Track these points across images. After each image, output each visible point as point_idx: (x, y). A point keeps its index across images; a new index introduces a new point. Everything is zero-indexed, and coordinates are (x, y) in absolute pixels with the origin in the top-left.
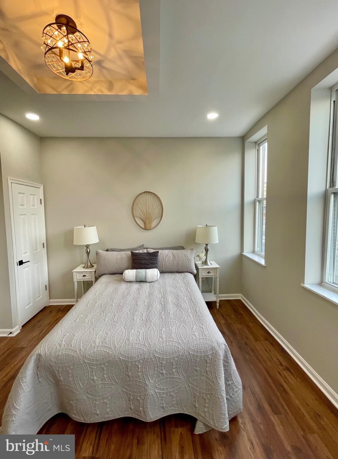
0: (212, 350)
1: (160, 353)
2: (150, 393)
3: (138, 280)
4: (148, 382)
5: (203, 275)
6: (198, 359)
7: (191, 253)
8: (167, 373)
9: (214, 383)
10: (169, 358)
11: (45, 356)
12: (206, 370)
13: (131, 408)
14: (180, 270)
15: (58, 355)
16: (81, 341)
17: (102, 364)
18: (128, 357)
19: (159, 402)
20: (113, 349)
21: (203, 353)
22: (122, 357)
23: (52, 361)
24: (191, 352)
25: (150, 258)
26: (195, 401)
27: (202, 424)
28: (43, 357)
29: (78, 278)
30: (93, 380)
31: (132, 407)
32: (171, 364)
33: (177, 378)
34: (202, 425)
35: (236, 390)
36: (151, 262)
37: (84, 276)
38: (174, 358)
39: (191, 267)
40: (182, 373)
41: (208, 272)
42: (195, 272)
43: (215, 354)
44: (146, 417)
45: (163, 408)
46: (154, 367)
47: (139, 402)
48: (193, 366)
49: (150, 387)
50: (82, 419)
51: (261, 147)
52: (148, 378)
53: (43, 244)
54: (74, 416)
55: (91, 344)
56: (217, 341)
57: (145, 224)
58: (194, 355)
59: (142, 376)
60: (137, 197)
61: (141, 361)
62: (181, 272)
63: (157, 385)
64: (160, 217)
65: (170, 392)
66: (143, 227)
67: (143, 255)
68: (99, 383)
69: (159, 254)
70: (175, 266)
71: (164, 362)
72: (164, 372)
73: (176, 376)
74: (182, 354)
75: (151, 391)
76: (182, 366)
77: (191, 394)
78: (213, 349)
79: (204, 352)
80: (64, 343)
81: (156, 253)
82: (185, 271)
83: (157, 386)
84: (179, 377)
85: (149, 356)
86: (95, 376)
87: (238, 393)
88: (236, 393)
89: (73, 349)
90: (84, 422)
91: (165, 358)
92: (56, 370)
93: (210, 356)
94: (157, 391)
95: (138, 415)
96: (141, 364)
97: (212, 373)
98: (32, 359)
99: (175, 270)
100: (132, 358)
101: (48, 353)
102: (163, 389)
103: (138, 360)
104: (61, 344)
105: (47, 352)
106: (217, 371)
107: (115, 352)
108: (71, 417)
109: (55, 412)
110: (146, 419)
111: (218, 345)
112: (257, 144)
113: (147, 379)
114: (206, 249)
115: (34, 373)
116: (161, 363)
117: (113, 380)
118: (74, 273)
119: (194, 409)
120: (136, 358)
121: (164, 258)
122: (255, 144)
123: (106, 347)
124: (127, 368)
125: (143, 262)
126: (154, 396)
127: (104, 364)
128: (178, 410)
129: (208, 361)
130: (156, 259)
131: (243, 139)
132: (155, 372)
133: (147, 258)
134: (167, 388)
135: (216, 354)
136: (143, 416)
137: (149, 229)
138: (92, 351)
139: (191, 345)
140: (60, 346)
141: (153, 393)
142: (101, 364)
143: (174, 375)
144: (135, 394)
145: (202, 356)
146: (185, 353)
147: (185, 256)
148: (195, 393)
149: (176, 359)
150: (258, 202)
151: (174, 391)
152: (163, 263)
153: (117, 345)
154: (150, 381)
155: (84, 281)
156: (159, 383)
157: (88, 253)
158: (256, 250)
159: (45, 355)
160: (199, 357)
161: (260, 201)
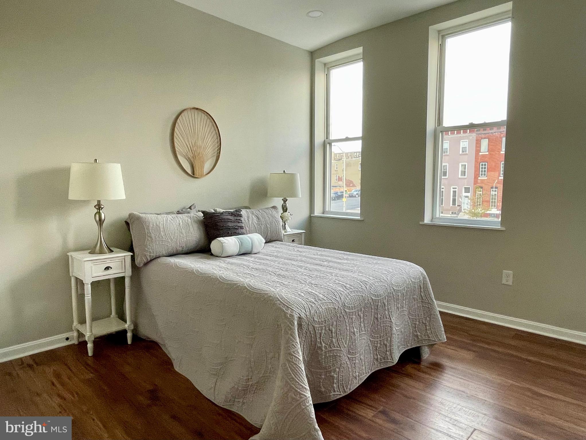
2: (394, 331)
4: (392, 320)
12: (421, 296)
13: (377, 360)
15: (320, 312)
26: (416, 331)
28: (304, 319)
29: (93, 275)
37: (107, 268)
41: (293, 241)
44: (393, 360)
47: (386, 345)
49: (394, 325)
52: (392, 315)
54: (332, 393)
57: (192, 167)
60: (179, 115)
64: (216, 157)
66: (191, 173)
68: (358, 335)
81: (239, 212)
86: (354, 328)
97: (426, 296)
112: (327, 67)
114: (285, 209)
119: (416, 339)
122: (324, 66)
126: (395, 334)
129: (422, 286)
131: (312, 55)
136: (390, 361)
137: (200, 176)
144: (381, 339)
147: (272, 216)
148: (415, 324)
150: (328, 145)
157: (101, 223)
158: (327, 210)
160: (417, 283)
161: (330, 144)
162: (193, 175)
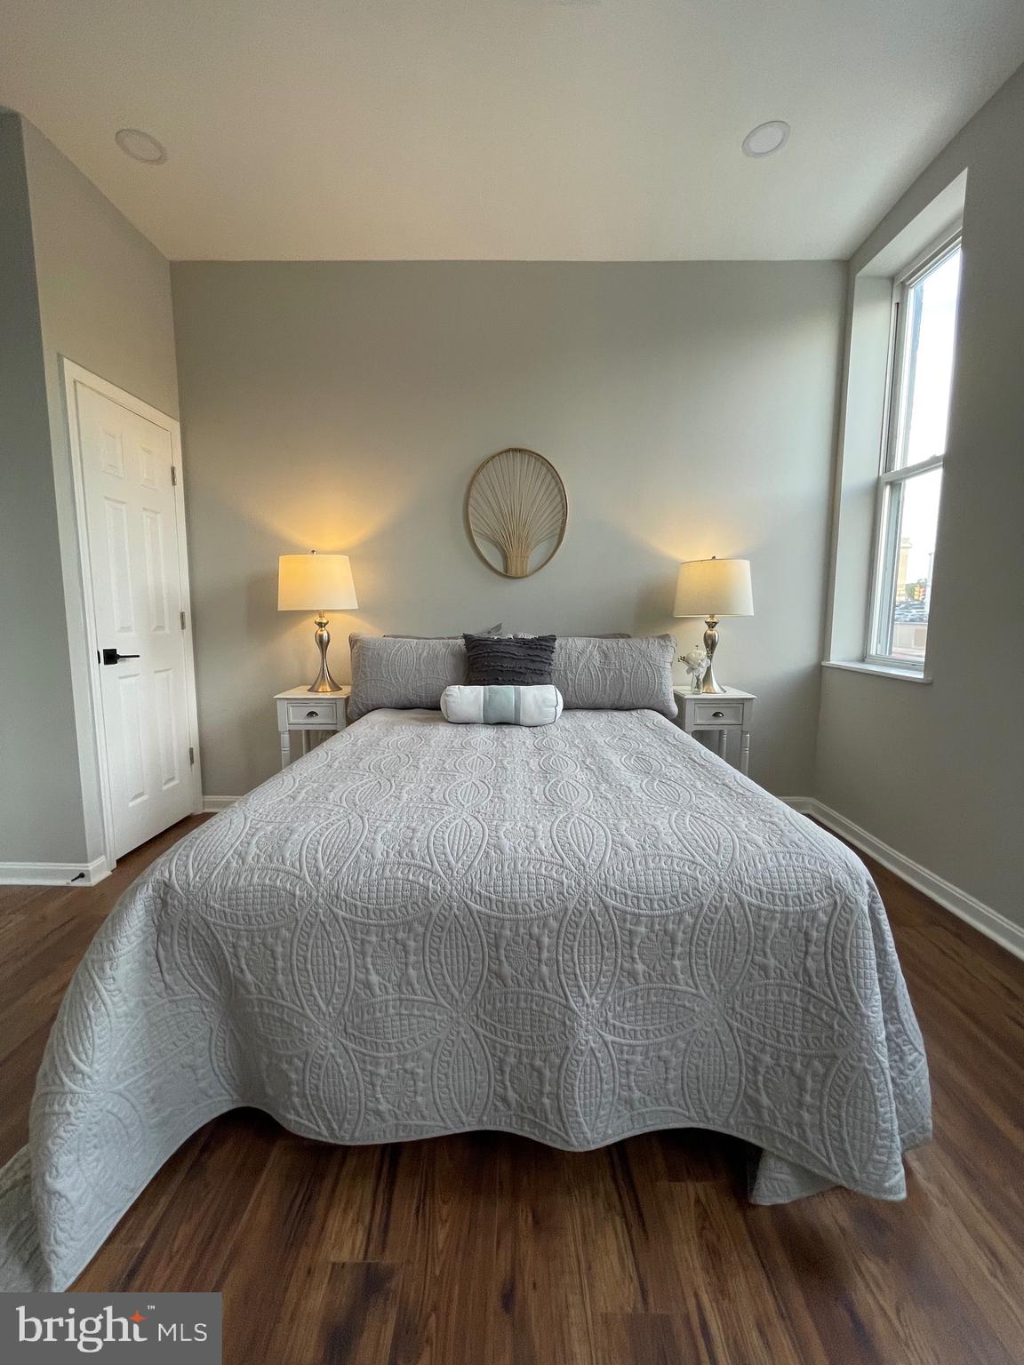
0: (828, 894)
1: (626, 895)
2: (584, 1042)
3: (494, 719)
4: (575, 1002)
5: (698, 722)
6: (776, 925)
7: (662, 646)
8: (649, 975)
9: (842, 1014)
10: (661, 916)
11: (187, 892)
12: (806, 970)
13: (504, 1100)
14: (627, 699)
15: (236, 890)
16: (320, 848)
17: (401, 928)
18: (500, 905)
19: (617, 1080)
20: (442, 873)
21: (794, 902)
22: (476, 902)
23: (213, 908)
24: (746, 898)
25: (529, 655)
26: (755, 1083)
27: (786, 1169)
28: (178, 893)
29: (292, 720)
30: (368, 985)
31: (512, 1095)
32: (668, 939)
33: (685, 992)
34: (787, 1174)
35: (910, 1059)
36: (532, 666)
37: (311, 714)
38: (681, 914)
39: (661, 690)
40: (709, 977)
41: (716, 715)
42: (675, 709)
43: (842, 906)
44: (567, 1134)
45: (629, 1103)
46: (602, 945)
47: (540, 1074)
48: (752, 950)
49: (584, 1023)
50: (325, 1132)
51: (911, 293)
52: (579, 987)
53: (182, 615)
54: (292, 1116)
55: (358, 857)
56: (844, 865)
57: (505, 558)
58: (760, 908)
59: (555, 977)
60: (483, 466)
61: (553, 924)
62: (627, 706)
63: (610, 1015)
64: (557, 536)
65: (659, 1047)
66: (500, 568)
67: (506, 645)
68: (390, 997)
69: (557, 644)
70: (608, 688)
71: (642, 929)
72: (640, 967)
73: (685, 988)
74: (711, 903)
75: (587, 1036)
76: (708, 950)
77: (740, 1060)
78: (831, 888)
79: (799, 898)
80: (253, 850)
81: (546, 641)
82: (642, 704)
83: (611, 1021)
84: (694, 991)
85: (583, 904)
86: (372, 971)
87: (918, 1069)
88: (910, 1070)
89: (288, 868)
90: (331, 1141)
91: (647, 916)
92: (226, 943)
93: (821, 914)
94: (609, 1038)
95: (534, 1124)
96: (551, 932)
97: (828, 977)
98: (137, 898)
99: (607, 701)
100: (515, 907)
101: (197, 879)
102: (632, 1032)
103: (538, 918)
104: (246, 853)
105: (195, 877)
106: (853, 972)
107: (451, 884)
108: (281, 1122)
109: (222, 1102)
110: (567, 1142)
111: (852, 878)
112: (899, 283)
113: (576, 989)
114: (710, 642)
115: (147, 953)
116: (630, 932)
117: (440, 990)
118: (278, 702)
119: (751, 1113)
120: (530, 909)
121: (574, 659)
122: (889, 284)
123: (415, 865)
124: (497, 947)
125: (507, 664)
126: (598, 1055)
127: (409, 927)
128: (684, 1116)
129: (815, 934)
130: (549, 662)
131: (848, 266)
132: (604, 967)
133: (520, 652)
134: (647, 1031)
135: (847, 910)
136: (555, 1129)
137: (519, 574)
138: (362, 877)
139: (744, 873)
140: (242, 858)
141: (593, 1045)
142: (396, 926)
143: (678, 983)
144: (523, 1047)
145: (792, 916)
146: (722, 898)
147: (643, 654)
148: (754, 1056)
149: (689, 919)
150: (888, 488)
151: (673, 1046)
152: (570, 675)
153: (457, 862)
154: (583, 998)
155: (308, 732)
156: (618, 1008)
157: (323, 644)
158: (873, 652)
159: (186, 886)
160: (778, 915)
161: (895, 485)
162: (506, 574)
